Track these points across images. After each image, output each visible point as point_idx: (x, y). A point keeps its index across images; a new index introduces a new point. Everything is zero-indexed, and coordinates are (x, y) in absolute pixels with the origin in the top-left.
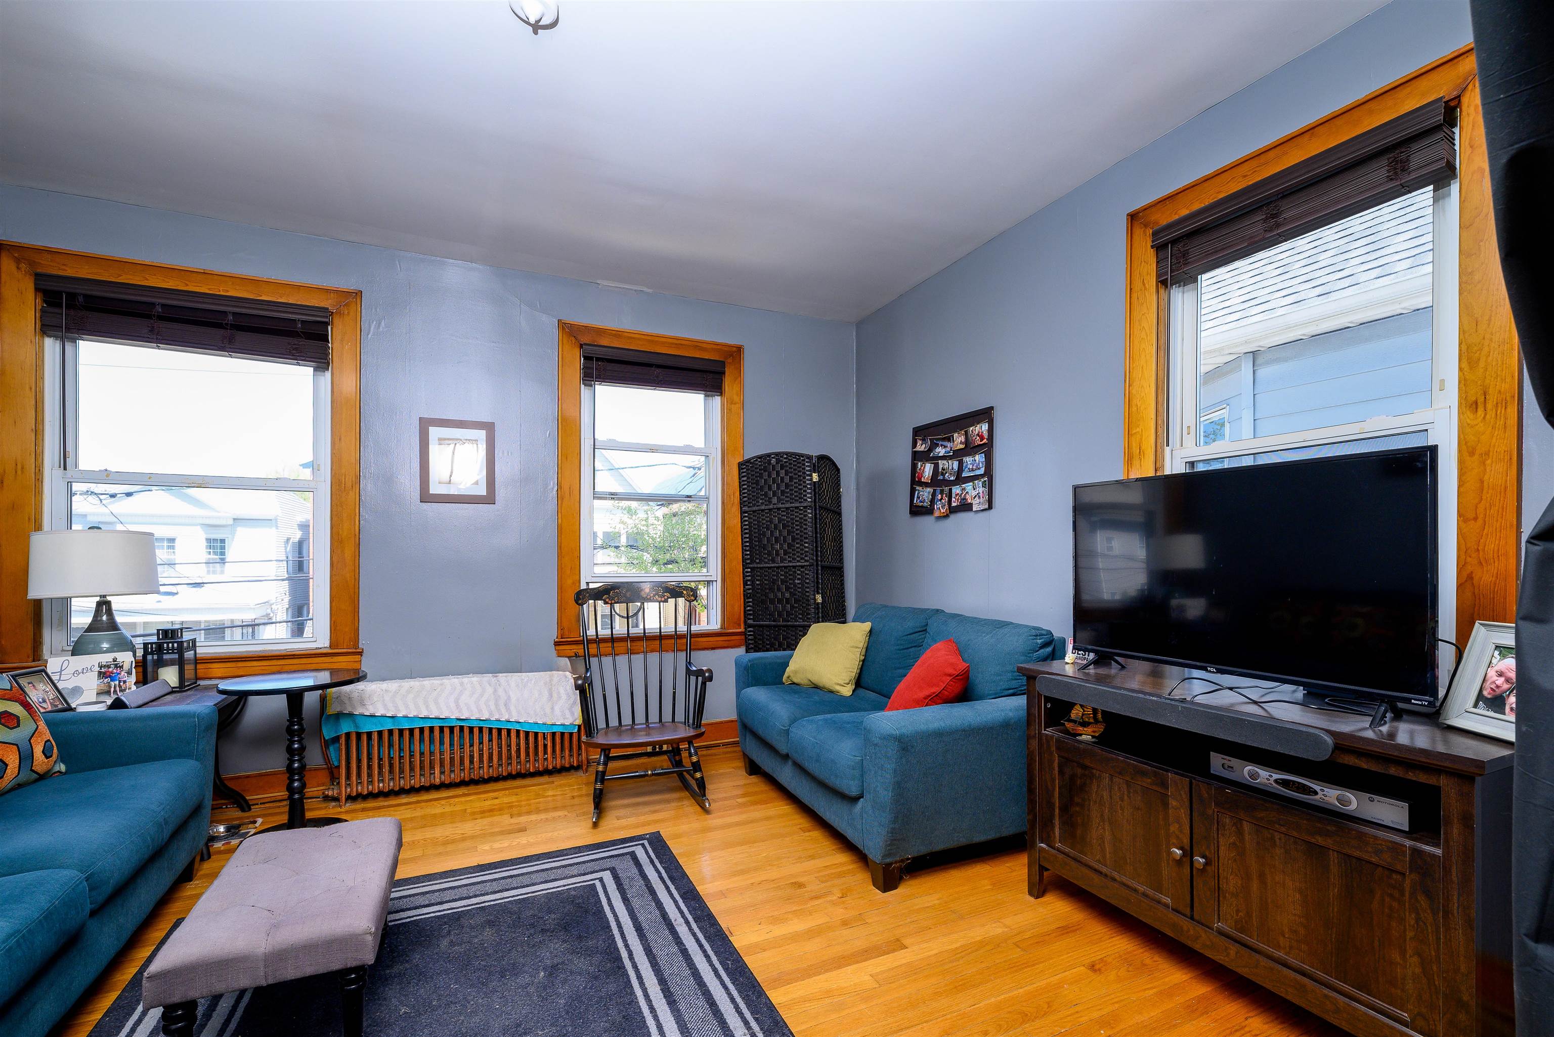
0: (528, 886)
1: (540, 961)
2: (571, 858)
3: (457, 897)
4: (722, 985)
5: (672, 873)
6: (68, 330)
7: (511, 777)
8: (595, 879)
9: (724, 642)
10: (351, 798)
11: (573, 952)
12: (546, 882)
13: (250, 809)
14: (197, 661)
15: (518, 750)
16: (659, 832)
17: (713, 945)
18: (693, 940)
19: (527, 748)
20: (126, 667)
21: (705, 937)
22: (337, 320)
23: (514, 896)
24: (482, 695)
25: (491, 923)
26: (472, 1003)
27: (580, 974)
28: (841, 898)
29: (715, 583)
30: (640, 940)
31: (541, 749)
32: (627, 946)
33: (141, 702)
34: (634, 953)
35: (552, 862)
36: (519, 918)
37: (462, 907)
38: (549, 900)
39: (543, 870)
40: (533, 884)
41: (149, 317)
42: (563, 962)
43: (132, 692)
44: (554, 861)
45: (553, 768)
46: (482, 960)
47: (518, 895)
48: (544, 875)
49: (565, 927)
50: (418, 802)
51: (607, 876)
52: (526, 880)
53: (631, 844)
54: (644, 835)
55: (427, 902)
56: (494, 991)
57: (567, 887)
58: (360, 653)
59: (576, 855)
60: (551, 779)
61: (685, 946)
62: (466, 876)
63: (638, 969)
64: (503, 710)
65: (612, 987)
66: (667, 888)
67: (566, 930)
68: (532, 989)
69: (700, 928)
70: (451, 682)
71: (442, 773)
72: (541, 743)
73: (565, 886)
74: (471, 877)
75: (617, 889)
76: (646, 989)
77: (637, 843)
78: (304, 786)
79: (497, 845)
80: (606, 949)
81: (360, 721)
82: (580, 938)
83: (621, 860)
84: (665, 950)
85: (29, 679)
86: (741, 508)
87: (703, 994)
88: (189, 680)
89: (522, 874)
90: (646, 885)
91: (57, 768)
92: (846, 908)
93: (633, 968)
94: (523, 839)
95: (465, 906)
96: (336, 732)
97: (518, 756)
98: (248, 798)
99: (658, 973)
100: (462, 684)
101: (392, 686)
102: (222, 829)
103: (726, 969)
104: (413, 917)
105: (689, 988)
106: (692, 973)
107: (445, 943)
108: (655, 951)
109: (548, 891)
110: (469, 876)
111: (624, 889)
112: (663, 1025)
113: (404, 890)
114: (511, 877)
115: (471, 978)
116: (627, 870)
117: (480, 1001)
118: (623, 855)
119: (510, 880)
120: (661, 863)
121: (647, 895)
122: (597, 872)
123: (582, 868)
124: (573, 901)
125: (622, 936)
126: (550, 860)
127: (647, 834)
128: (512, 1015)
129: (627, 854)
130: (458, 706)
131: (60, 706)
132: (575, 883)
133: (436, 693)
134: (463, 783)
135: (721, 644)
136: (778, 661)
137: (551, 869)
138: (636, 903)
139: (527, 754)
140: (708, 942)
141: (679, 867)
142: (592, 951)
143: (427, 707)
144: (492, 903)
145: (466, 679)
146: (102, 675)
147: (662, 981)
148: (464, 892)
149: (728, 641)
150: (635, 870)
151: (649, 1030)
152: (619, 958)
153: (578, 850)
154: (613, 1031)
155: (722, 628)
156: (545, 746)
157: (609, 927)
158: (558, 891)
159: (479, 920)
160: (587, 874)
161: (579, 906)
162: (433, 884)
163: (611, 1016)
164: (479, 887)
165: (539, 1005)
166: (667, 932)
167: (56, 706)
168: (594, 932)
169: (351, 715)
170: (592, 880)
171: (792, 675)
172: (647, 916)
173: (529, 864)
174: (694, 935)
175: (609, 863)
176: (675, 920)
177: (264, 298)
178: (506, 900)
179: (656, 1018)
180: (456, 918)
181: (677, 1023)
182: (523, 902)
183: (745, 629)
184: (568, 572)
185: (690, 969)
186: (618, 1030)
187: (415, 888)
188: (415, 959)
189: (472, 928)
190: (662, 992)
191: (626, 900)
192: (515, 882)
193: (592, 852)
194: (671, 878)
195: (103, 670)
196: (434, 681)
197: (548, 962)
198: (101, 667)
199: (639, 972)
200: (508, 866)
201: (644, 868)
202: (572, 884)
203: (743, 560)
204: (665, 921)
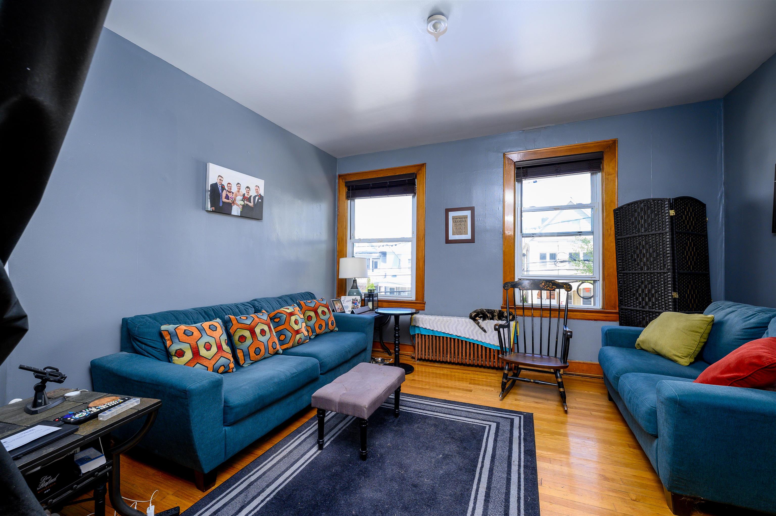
0: (458, 416)
1: (444, 450)
2: (483, 411)
3: (430, 410)
4: (518, 507)
5: (527, 437)
6: (352, 197)
7: (477, 366)
8: (488, 425)
9: (603, 317)
10: (420, 359)
11: (459, 453)
12: (466, 417)
13: (391, 355)
14: (378, 301)
15: (482, 355)
16: (533, 414)
17: (526, 484)
18: (517, 476)
19: (486, 355)
20: (358, 301)
21: (524, 478)
22: (418, 177)
23: (450, 418)
24: (466, 327)
25: (435, 425)
26: (411, 454)
27: (455, 464)
28: (633, 500)
29: (598, 282)
30: (490, 463)
31: (492, 356)
32: (483, 462)
33: (359, 313)
34: (484, 467)
35: (474, 409)
36: (447, 428)
37: (429, 414)
38: (463, 426)
39: (468, 412)
40: (460, 416)
41: (368, 188)
42: (452, 455)
43: (359, 309)
44: (475, 409)
45: (498, 367)
46: (424, 439)
47: (452, 418)
48: (467, 413)
49: (462, 440)
50: (440, 367)
51: (494, 425)
52: (458, 413)
53: (514, 414)
54: (523, 412)
55: (420, 407)
56: (421, 454)
57: (473, 423)
58: (424, 304)
59: (486, 410)
60: (496, 372)
61: (511, 477)
62: (438, 403)
63: (481, 476)
64: (475, 335)
65: (465, 478)
66: (520, 444)
67: (462, 442)
68: (433, 460)
69: (525, 472)
70: (455, 319)
71: (451, 357)
72: (492, 354)
73: (473, 422)
74: (439, 404)
75: (495, 433)
76: (479, 487)
77: (518, 415)
78: (399, 350)
79: (457, 394)
80: (473, 459)
81: (421, 329)
82: (465, 448)
83: (505, 420)
84: (500, 474)
85: (336, 302)
86: (616, 237)
87: (505, 506)
88: (375, 307)
89: (459, 410)
90: (510, 438)
91: (335, 329)
92: (633, 509)
93: (479, 474)
94: (468, 395)
95: (431, 414)
96: (414, 333)
97: (482, 357)
98: (391, 351)
99: (489, 483)
100: (458, 321)
101: (432, 318)
102: (380, 359)
103: (525, 501)
104: (412, 411)
105: (499, 499)
106: (506, 492)
107: (416, 426)
108: (494, 471)
109: (465, 422)
110: (439, 403)
111: (498, 435)
112: (476, 509)
113: (415, 399)
114: (454, 409)
115: (416, 444)
116: (505, 426)
117: (414, 455)
118: (507, 418)
119: (453, 410)
120: (524, 429)
121: (507, 444)
122: (490, 421)
123: (485, 417)
124: (472, 430)
125: (483, 456)
126: (473, 408)
127: (525, 412)
128: (420, 467)
129: (509, 418)
130: (456, 330)
131: (342, 311)
132: (478, 423)
133: (448, 323)
134: (458, 364)
135: (601, 318)
136: (631, 333)
137: (472, 412)
138: (499, 444)
139: (486, 357)
140: (524, 481)
141: (533, 435)
142: (467, 457)
143: (445, 328)
144: (441, 417)
145: (460, 319)
146: (353, 303)
147: (489, 488)
148: (434, 408)
149: (607, 316)
150: (509, 428)
151: (468, 507)
152: (476, 466)
153: (489, 408)
154: (453, 497)
155: (602, 309)
156: (494, 355)
157: (480, 450)
158: (469, 423)
159: (432, 422)
160: (485, 421)
161: (473, 434)
162: (425, 401)
163: (456, 490)
164: (440, 409)
165: (432, 468)
166: (506, 465)
167: (341, 311)
168: (473, 449)
169: (418, 327)
170: (486, 424)
171: (640, 344)
172: (502, 452)
173: (464, 407)
174: (519, 474)
175: (498, 420)
176: (514, 462)
177: (397, 174)
178: (446, 418)
179: (475, 503)
180: (425, 418)
181: (483, 512)
182: (452, 422)
183: (619, 311)
184: (508, 273)
185: (506, 490)
186: (455, 499)
187: (419, 400)
188: (404, 427)
189: (428, 424)
190: (485, 493)
191: (495, 440)
192: (454, 412)
193: (494, 412)
194: (525, 439)
195: (353, 301)
196: (447, 318)
197: (446, 452)
198: (353, 300)
199: (481, 477)
200: (455, 404)
201: (514, 428)
202: (476, 423)
203: (617, 268)
204: (508, 460)
